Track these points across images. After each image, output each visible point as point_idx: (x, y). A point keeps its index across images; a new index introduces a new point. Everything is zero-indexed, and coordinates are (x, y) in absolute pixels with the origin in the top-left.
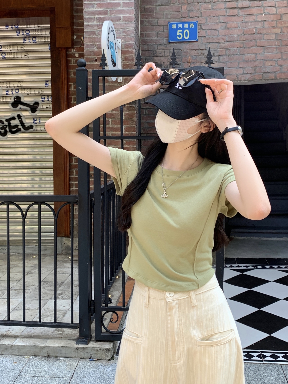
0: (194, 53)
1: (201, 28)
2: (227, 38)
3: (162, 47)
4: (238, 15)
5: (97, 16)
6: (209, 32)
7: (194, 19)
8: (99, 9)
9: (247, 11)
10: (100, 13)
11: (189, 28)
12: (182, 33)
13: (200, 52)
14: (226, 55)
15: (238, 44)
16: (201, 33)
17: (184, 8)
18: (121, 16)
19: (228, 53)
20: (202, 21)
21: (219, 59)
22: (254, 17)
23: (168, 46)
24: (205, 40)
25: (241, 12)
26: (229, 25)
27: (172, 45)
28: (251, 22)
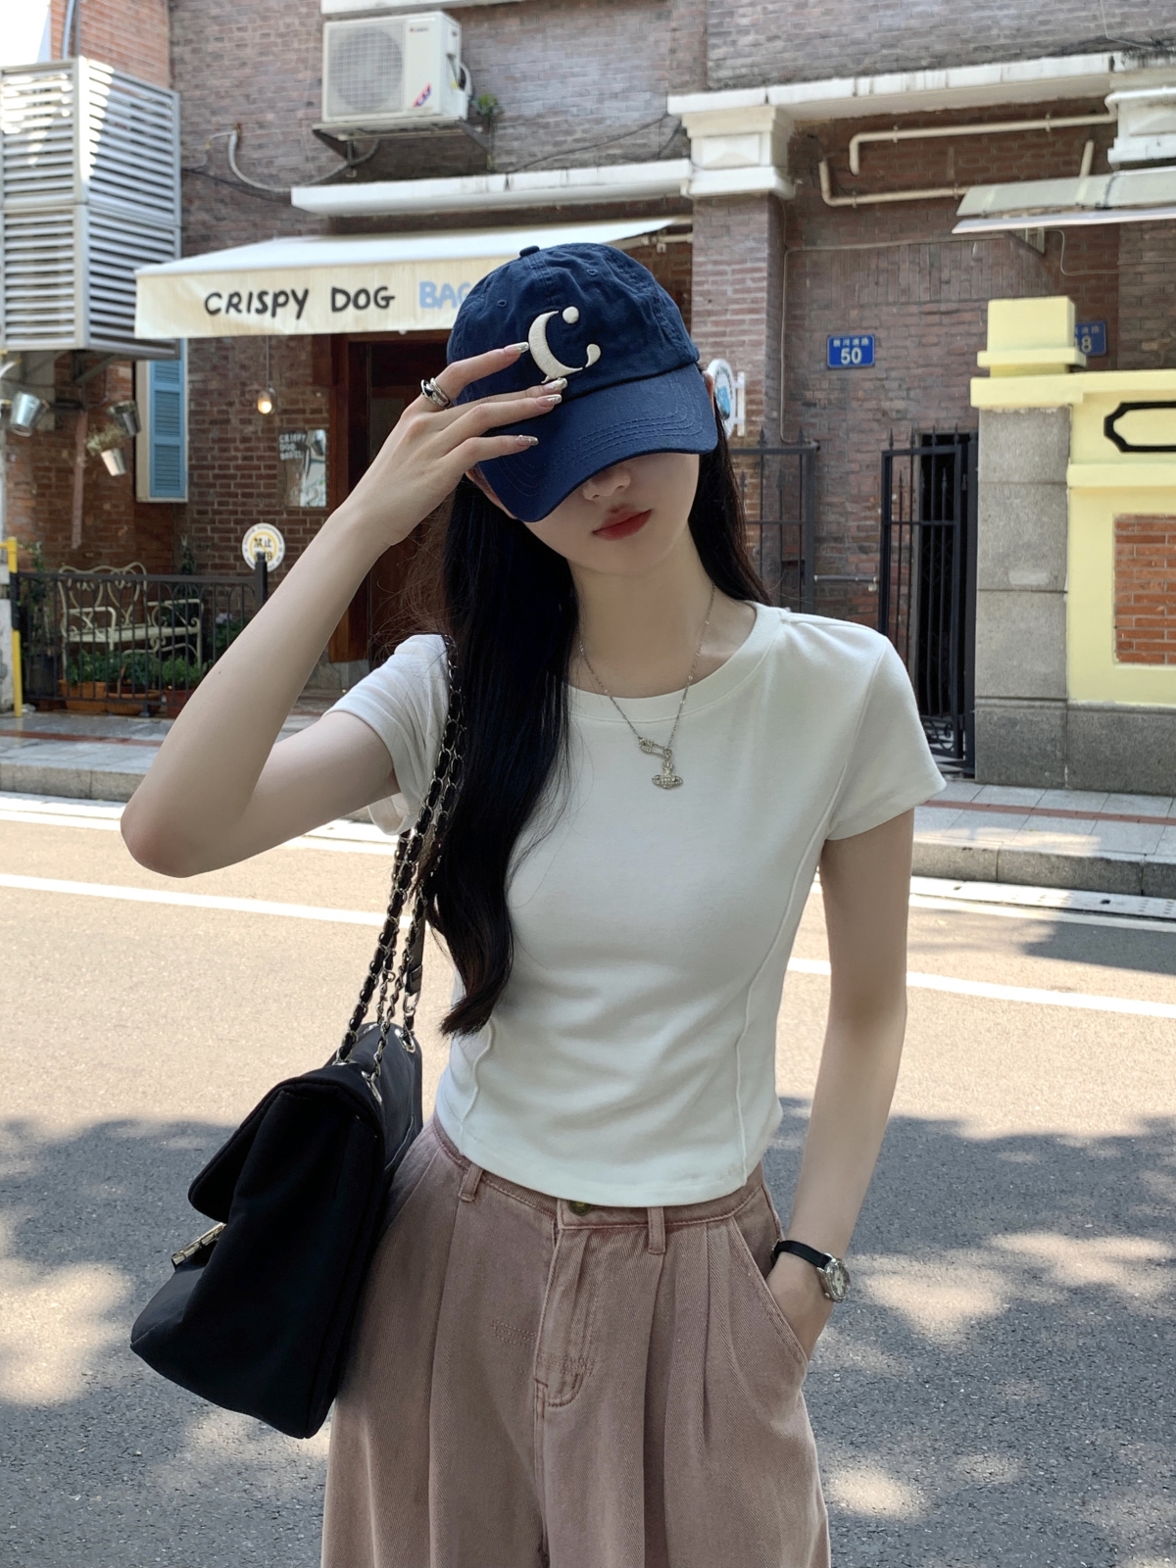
0: (868, 385)
1: (880, 346)
2: (921, 361)
3: (816, 376)
4: (940, 324)
5: (711, 340)
6: (893, 352)
7: (870, 332)
8: (714, 329)
9: (955, 318)
10: (715, 334)
11: (861, 346)
12: (850, 353)
13: (878, 383)
14: (919, 387)
15: (939, 370)
16: (879, 353)
17: (854, 313)
18: (746, 338)
19: (922, 384)
20: (881, 334)
21: (908, 395)
22: (966, 327)
23: (828, 373)
24: (885, 365)
25: (946, 320)
26: (924, 341)
27: (833, 372)
28: (961, 334)
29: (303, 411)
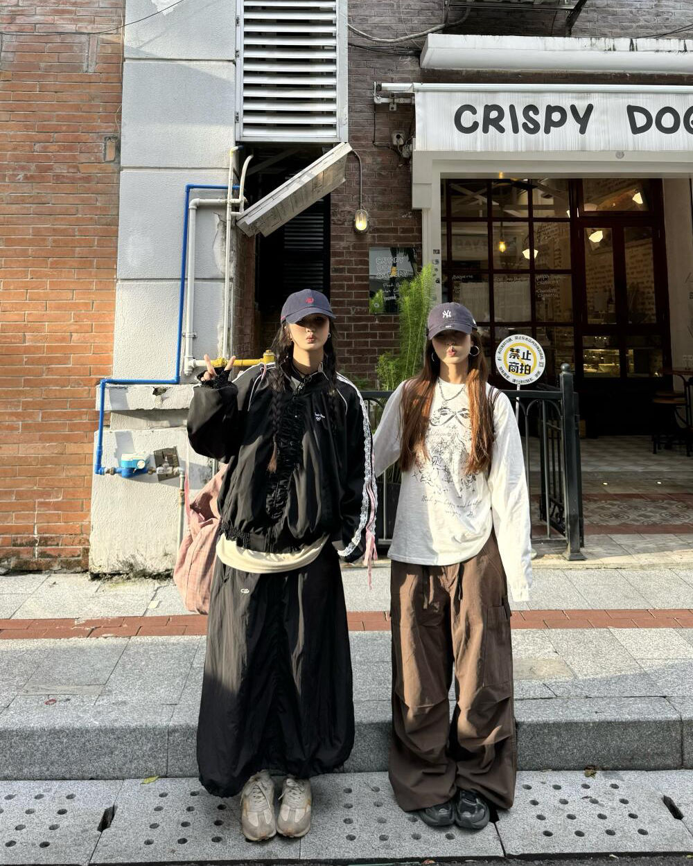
29: (395, 230)
